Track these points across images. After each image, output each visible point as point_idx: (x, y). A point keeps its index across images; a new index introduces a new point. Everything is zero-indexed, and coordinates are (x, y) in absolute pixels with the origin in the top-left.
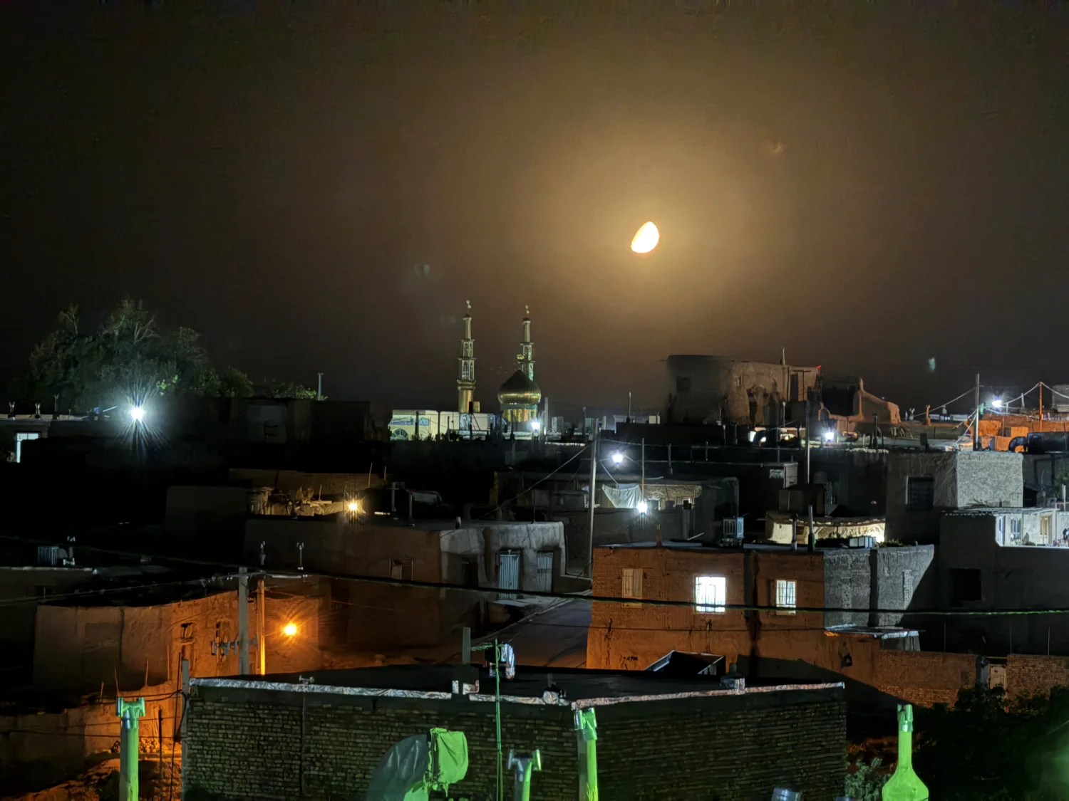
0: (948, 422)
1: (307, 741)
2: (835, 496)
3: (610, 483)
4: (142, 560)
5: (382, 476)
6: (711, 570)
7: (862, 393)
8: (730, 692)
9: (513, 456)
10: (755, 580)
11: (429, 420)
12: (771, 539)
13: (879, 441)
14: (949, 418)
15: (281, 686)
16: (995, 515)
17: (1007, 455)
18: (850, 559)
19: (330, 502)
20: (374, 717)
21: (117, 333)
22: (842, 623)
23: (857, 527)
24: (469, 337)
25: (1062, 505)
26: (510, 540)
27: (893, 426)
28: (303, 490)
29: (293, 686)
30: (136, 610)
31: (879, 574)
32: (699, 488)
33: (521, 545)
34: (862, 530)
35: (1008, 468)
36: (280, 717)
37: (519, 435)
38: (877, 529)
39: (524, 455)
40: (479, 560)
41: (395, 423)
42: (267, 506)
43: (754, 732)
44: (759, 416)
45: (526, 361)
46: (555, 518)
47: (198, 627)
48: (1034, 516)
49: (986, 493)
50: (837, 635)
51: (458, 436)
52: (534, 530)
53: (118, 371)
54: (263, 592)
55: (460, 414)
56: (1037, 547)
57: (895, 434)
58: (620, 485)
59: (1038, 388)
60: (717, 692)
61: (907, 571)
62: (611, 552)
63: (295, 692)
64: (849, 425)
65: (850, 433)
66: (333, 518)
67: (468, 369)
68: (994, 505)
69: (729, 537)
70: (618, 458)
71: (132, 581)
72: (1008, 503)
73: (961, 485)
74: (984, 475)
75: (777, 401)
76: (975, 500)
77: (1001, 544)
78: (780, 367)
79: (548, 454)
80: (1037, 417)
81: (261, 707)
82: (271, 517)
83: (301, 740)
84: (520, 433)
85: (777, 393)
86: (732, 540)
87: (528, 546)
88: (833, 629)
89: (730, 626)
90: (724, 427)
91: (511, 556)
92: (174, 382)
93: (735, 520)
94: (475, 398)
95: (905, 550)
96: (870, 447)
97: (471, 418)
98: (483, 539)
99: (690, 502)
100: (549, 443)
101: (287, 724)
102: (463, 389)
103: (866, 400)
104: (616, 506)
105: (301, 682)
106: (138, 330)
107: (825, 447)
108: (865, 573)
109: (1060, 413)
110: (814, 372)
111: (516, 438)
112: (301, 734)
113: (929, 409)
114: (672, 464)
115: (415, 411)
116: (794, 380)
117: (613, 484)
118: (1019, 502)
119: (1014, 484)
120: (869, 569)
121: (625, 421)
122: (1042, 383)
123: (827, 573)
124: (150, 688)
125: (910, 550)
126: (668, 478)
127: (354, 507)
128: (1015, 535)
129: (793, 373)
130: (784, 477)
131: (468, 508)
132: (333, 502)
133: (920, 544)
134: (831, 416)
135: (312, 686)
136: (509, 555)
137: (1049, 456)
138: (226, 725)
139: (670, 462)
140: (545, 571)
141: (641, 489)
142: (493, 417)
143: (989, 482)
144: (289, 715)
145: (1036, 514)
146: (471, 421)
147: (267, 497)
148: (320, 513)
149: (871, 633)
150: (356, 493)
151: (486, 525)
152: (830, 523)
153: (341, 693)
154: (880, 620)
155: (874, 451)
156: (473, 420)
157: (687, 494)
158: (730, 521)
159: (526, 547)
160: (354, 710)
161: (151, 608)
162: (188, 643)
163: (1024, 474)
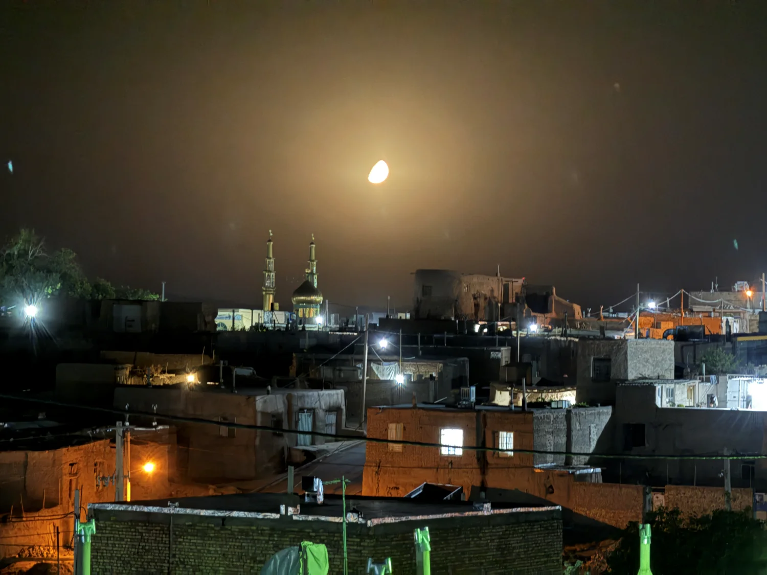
0: (614, 318)
1: (174, 549)
2: (538, 370)
3: (378, 362)
4: (40, 417)
5: (211, 357)
6: (453, 424)
7: (555, 296)
8: (480, 513)
9: (306, 343)
10: (484, 432)
11: (242, 316)
12: (494, 402)
13: (568, 332)
14: (616, 315)
15: (154, 509)
16: (655, 385)
17: (663, 341)
18: (552, 416)
19: (173, 375)
20: (223, 532)
21: (16, 253)
22: (546, 462)
23: (556, 393)
24: (271, 256)
25: (703, 378)
26: (306, 402)
27: (577, 320)
28: (154, 366)
29: (164, 509)
30: (36, 453)
31: (572, 427)
32: (440, 365)
33: (313, 406)
34: (559, 396)
35: (664, 351)
36: (154, 531)
37: (308, 327)
38: (570, 395)
39: (314, 342)
40: (284, 417)
41: (219, 318)
42: (129, 377)
43: (497, 542)
44: (481, 314)
45: (312, 274)
46: (337, 387)
47: (81, 465)
48: (683, 386)
49: (648, 369)
50: (543, 471)
51: (265, 327)
52: (323, 395)
53: (16, 281)
54: (129, 440)
55: (265, 311)
56: (684, 408)
57: (579, 326)
58: (385, 363)
59: (680, 294)
60: (471, 513)
61: (592, 425)
62: (380, 411)
63: (165, 514)
64: (546, 320)
65: (546, 326)
66: (177, 387)
67: (270, 280)
68: (654, 378)
69: (465, 400)
70: (383, 343)
71: (33, 432)
72: (664, 376)
73: (630, 363)
74: (647, 356)
75: (494, 303)
76: (640, 374)
77: (659, 406)
78: (496, 278)
79: (331, 341)
80: (679, 315)
81: (140, 524)
82: (131, 386)
83: (169, 548)
84: (310, 326)
85: (494, 298)
86: (467, 403)
87: (319, 407)
88: (540, 467)
89: (465, 465)
90: (457, 321)
91: (307, 414)
92: (58, 288)
93: (469, 389)
94: (275, 300)
95: (591, 410)
96: (562, 336)
97: (272, 315)
98: (286, 401)
99: (434, 375)
100: (332, 333)
101: (159, 537)
102: (266, 294)
103: (557, 302)
104: (381, 378)
105: (169, 506)
106: (31, 250)
107: (530, 336)
108: (563, 426)
109: (694, 312)
110: (520, 281)
111: (307, 329)
112: (169, 544)
113: (603, 309)
114: (421, 348)
115: (232, 310)
116: (506, 288)
117: (379, 362)
118: (671, 375)
119: (668, 362)
120: (565, 423)
121: (385, 316)
122: (683, 290)
123: (535, 427)
124: (46, 510)
125: (595, 410)
126: (419, 358)
127: (191, 378)
128: (669, 400)
129: (504, 283)
130: (501, 357)
131: (275, 379)
132: (176, 375)
133: (602, 405)
134: (533, 314)
135: (178, 509)
136: (305, 414)
137: (692, 343)
138: (114, 537)
139: (420, 346)
140: (331, 425)
141: (399, 365)
142: (288, 314)
143: (651, 361)
144: (160, 530)
145: (684, 385)
146: (272, 317)
147: (128, 370)
148: (166, 383)
149: (568, 470)
150: (193, 368)
151: (288, 392)
152: (536, 391)
153: (198, 514)
154: (574, 460)
155: (565, 339)
156: (274, 316)
157: (432, 370)
158: (466, 389)
159: (317, 408)
160: (208, 527)
161: (47, 452)
162: (74, 477)
163: (675, 356)
